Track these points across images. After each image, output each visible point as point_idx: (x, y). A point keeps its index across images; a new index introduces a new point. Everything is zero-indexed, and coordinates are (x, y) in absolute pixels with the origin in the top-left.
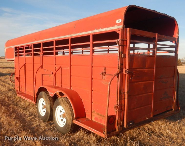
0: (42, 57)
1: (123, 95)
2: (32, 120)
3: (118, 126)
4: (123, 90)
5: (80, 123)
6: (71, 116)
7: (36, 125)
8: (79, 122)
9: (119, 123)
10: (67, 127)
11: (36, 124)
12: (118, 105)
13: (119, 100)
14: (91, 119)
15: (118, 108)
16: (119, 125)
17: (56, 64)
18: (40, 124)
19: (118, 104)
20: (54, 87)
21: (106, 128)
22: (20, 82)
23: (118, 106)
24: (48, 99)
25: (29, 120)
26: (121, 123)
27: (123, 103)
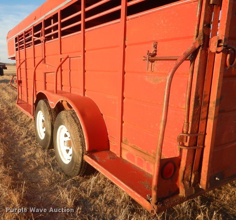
0: (44, 44)
1: (204, 109)
2: (26, 145)
3: (184, 183)
4: (205, 96)
5: (96, 163)
6: (81, 147)
7: (29, 155)
8: (94, 162)
9: (188, 177)
10: (74, 166)
11: (29, 153)
12: (187, 133)
13: (190, 122)
14: (119, 156)
15: (186, 142)
16: (187, 183)
17: (62, 52)
18: (36, 153)
19: (189, 132)
20: (56, 93)
21: (155, 189)
22: (21, 87)
23: (189, 137)
24: (48, 112)
25: (22, 145)
26: (193, 176)
27: (201, 129)
